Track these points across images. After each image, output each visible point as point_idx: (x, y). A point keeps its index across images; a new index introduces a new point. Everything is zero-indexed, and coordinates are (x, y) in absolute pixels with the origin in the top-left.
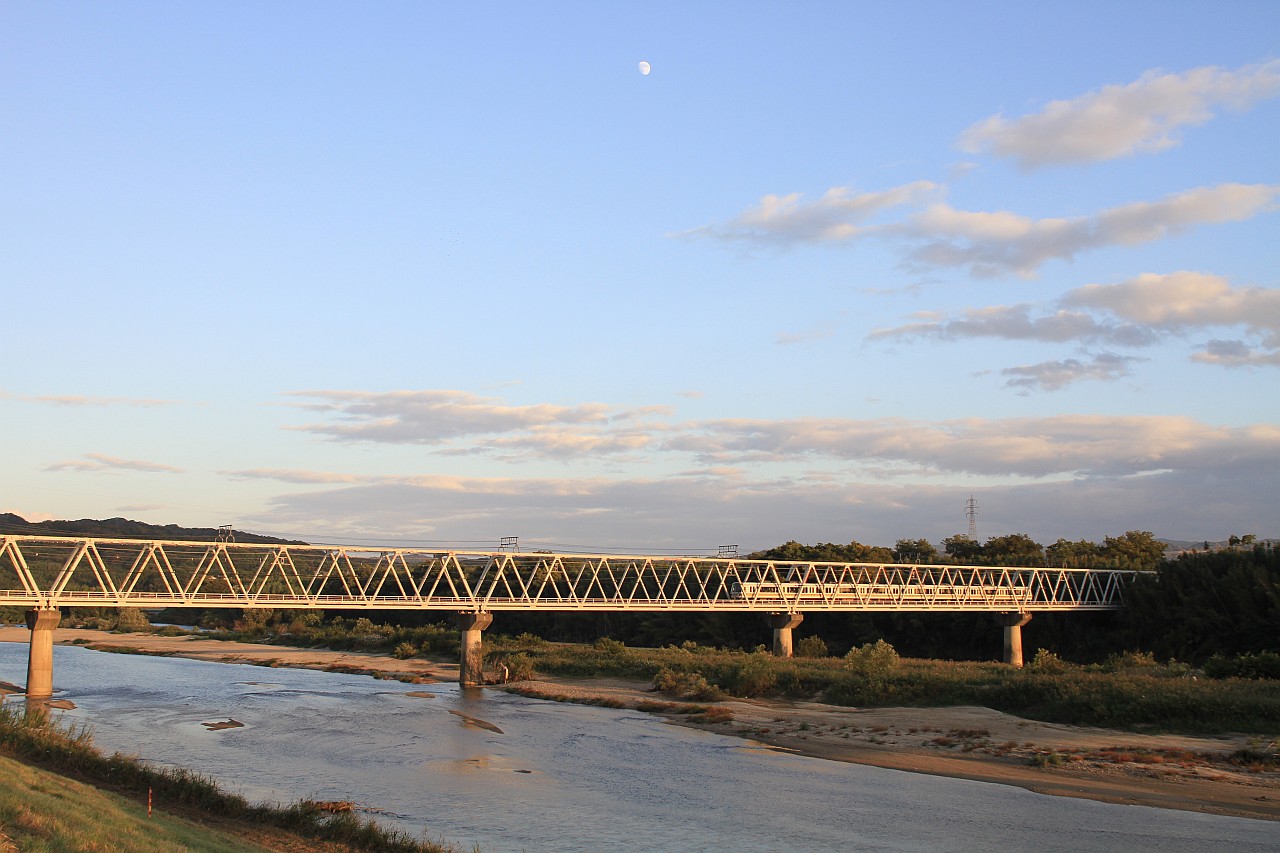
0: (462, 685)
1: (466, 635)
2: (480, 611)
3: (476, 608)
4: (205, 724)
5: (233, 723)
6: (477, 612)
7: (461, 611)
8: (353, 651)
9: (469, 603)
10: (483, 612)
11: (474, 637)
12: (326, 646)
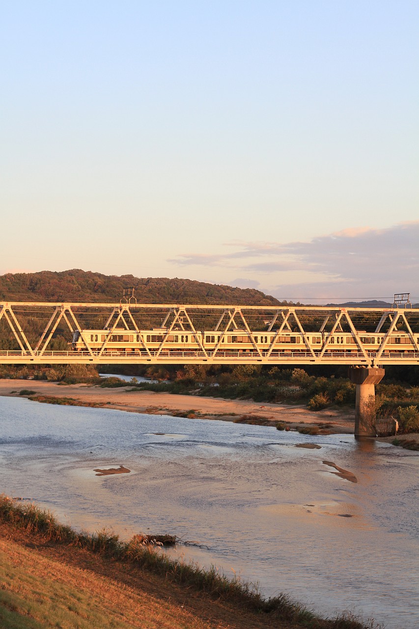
0: (357, 438)
1: (360, 389)
2: (372, 366)
3: (369, 363)
4: (97, 471)
5: (122, 470)
6: (369, 367)
7: (355, 365)
8: (274, 403)
9: (362, 359)
10: (376, 367)
11: (367, 391)
12: (250, 397)
